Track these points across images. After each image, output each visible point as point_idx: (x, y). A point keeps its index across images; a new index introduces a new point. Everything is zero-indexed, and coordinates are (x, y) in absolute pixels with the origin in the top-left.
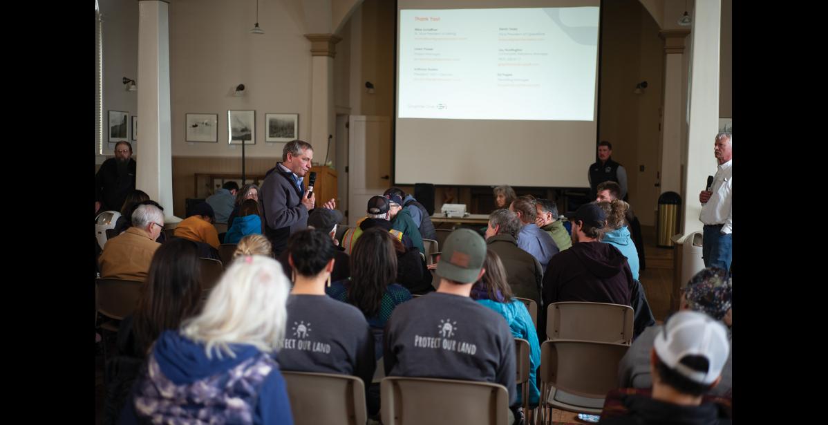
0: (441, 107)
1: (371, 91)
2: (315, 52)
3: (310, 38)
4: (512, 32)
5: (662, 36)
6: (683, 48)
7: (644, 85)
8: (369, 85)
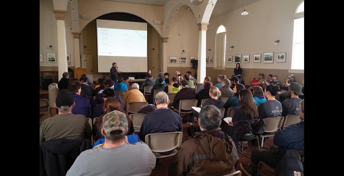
0: (110, 53)
1: (86, 48)
2: (75, 37)
3: (74, 33)
4: (127, 35)
5: (162, 39)
6: (167, 41)
7: (154, 49)
8: (85, 47)
